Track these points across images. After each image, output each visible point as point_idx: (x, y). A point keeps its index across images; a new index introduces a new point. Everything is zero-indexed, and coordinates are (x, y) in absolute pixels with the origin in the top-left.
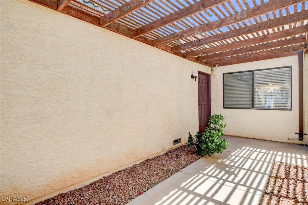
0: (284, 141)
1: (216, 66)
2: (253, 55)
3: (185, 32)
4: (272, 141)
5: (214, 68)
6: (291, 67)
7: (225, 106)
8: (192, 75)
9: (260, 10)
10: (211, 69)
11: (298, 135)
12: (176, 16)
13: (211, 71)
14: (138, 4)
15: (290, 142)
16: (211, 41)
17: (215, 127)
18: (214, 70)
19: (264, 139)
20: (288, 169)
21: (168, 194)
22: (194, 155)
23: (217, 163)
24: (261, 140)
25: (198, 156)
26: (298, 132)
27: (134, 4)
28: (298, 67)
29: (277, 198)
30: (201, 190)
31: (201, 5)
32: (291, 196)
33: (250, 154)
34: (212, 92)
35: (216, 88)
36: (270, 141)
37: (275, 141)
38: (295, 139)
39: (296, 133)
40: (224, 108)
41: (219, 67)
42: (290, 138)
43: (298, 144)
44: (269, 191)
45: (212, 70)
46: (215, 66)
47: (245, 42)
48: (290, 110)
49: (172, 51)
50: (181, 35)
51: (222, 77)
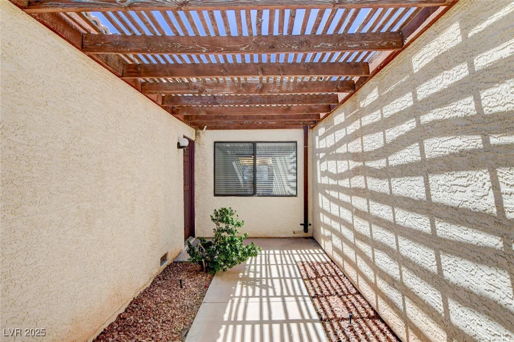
0: (290, 236)
1: (204, 130)
2: (261, 123)
3: (208, 86)
4: (276, 238)
5: (201, 131)
6: (296, 142)
7: (216, 193)
8: (179, 143)
9: (307, 87)
10: (196, 132)
11: (303, 226)
12: (221, 70)
13: (196, 136)
14: (191, 47)
15: (295, 235)
16: (232, 102)
17: (227, 227)
18: (201, 134)
19: (267, 236)
20: (313, 268)
21: (219, 335)
22: (201, 276)
23: (240, 279)
24: (264, 238)
25: (207, 276)
26: (303, 223)
27: (183, 45)
28: (303, 144)
29: (324, 298)
30: (253, 314)
31: (260, 69)
32: (333, 292)
33: (267, 259)
34: (197, 171)
35: (203, 164)
36: (274, 238)
37: (280, 238)
38: (301, 231)
39: (301, 224)
40: (215, 195)
41: (208, 131)
42: (295, 231)
43: (303, 238)
44: (313, 294)
45: (197, 134)
46: (202, 129)
47: (267, 109)
48: (295, 196)
49: (163, 103)
50: (202, 88)
51: (213, 147)
